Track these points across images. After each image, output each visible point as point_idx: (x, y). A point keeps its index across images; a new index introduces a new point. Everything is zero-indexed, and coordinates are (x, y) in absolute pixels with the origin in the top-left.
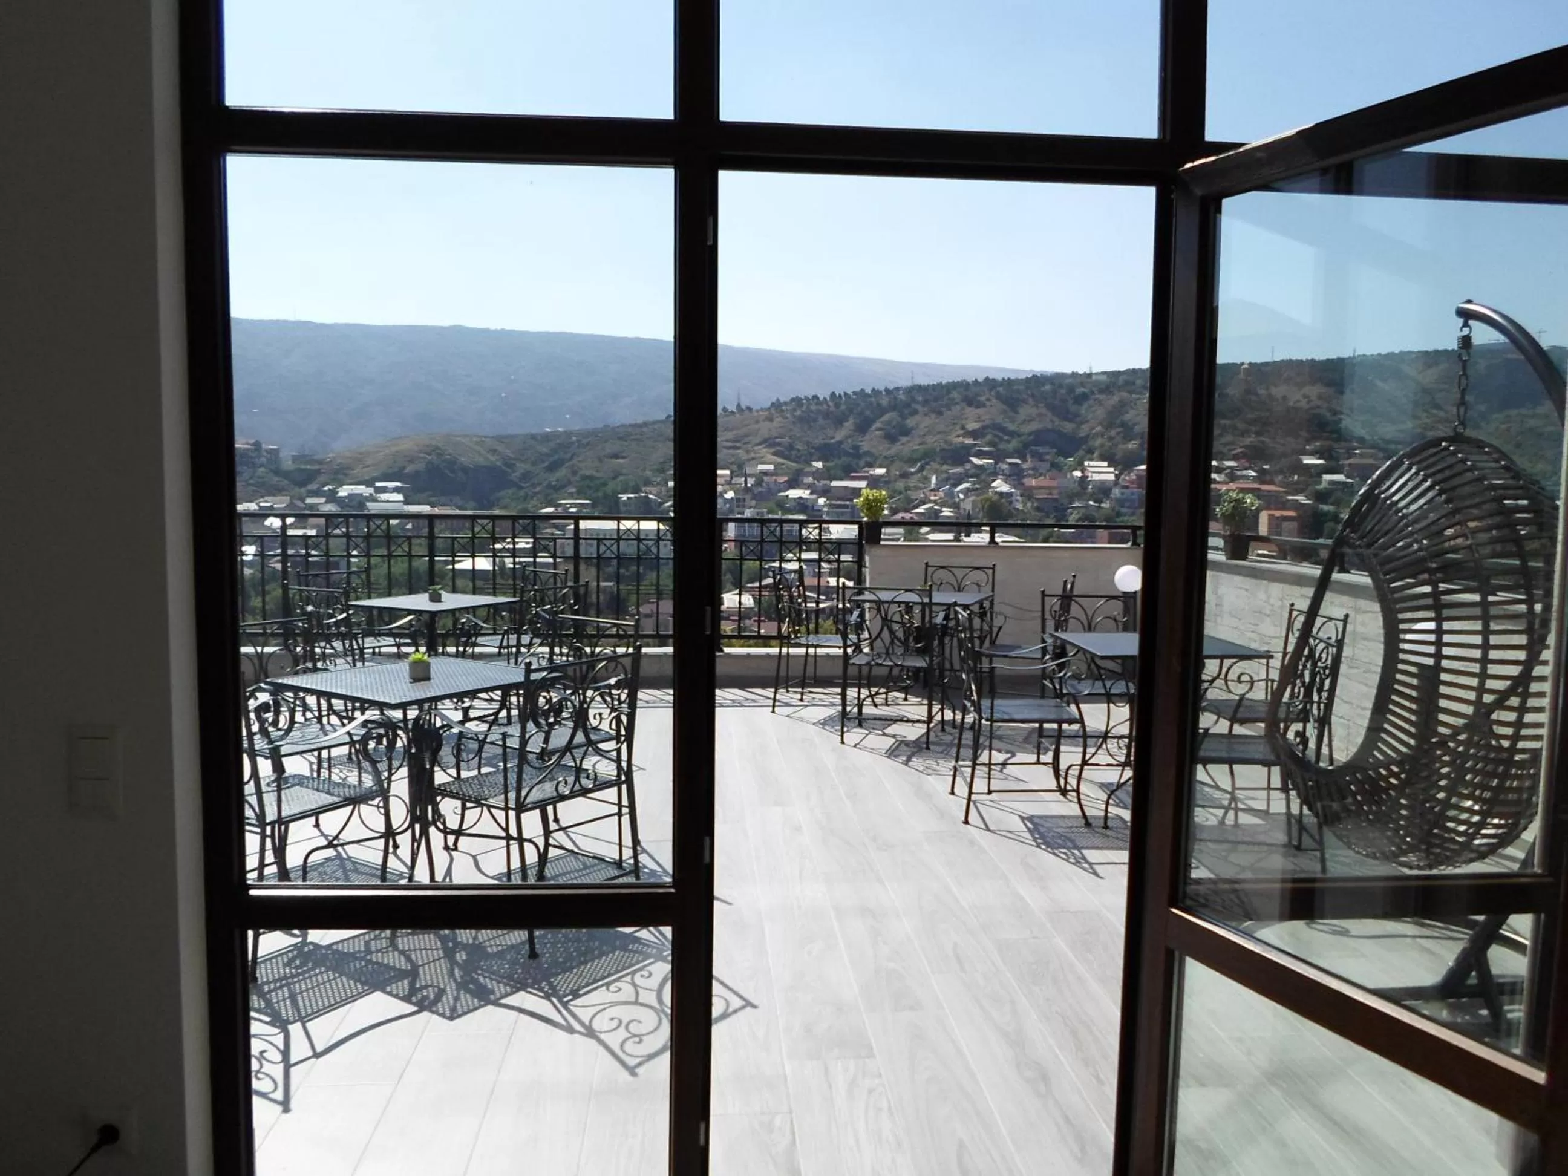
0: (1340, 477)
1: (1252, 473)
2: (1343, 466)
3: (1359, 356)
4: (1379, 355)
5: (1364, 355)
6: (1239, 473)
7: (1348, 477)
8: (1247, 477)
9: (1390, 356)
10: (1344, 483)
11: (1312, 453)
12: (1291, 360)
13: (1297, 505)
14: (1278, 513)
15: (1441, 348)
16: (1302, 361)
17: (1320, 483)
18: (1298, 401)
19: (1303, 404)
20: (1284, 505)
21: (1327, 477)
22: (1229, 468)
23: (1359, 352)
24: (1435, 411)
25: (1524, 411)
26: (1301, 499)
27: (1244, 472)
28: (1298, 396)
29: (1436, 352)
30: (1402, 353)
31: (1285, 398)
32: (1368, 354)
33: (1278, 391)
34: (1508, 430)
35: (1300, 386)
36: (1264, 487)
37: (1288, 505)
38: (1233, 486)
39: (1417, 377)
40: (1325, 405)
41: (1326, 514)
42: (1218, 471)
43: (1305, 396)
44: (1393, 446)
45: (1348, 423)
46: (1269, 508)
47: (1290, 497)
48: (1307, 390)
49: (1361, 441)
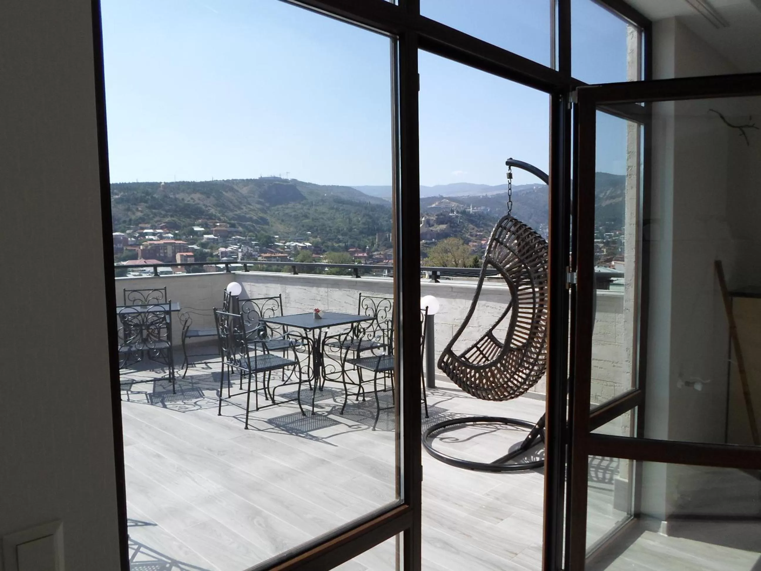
0: (212, 236)
1: (170, 235)
2: (212, 231)
3: (215, 181)
4: (223, 180)
5: (217, 180)
6: (164, 235)
7: (215, 236)
8: (168, 238)
9: (228, 181)
10: (214, 239)
11: (198, 225)
12: (184, 182)
13: (193, 250)
14: (185, 254)
15: (249, 178)
16: (189, 182)
17: (203, 239)
18: (189, 201)
19: (191, 202)
20: (187, 250)
21: (206, 236)
22: (159, 233)
23: (215, 179)
24: (249, 206)
25: (284, 206)
26: (195, 247)
27: (167, 235)
28: (189, 199)
29: (247, 180)
30: (233, 180)
31: (183, 199)
33: (180, 196)
34: (278, 214)
35: (189, 194)
36: (177, 242)
37: (189, 250)
38: (162, 242)
39: (240, 191)
40: (201, 203)
41: (207, 253)
42: (154, 234)
43: (192, 199)
44: (233, 222)
45: (212, 211)
46: (180, 252)
47: (190, 246)
48: (193, 196)
49: (219, 219)
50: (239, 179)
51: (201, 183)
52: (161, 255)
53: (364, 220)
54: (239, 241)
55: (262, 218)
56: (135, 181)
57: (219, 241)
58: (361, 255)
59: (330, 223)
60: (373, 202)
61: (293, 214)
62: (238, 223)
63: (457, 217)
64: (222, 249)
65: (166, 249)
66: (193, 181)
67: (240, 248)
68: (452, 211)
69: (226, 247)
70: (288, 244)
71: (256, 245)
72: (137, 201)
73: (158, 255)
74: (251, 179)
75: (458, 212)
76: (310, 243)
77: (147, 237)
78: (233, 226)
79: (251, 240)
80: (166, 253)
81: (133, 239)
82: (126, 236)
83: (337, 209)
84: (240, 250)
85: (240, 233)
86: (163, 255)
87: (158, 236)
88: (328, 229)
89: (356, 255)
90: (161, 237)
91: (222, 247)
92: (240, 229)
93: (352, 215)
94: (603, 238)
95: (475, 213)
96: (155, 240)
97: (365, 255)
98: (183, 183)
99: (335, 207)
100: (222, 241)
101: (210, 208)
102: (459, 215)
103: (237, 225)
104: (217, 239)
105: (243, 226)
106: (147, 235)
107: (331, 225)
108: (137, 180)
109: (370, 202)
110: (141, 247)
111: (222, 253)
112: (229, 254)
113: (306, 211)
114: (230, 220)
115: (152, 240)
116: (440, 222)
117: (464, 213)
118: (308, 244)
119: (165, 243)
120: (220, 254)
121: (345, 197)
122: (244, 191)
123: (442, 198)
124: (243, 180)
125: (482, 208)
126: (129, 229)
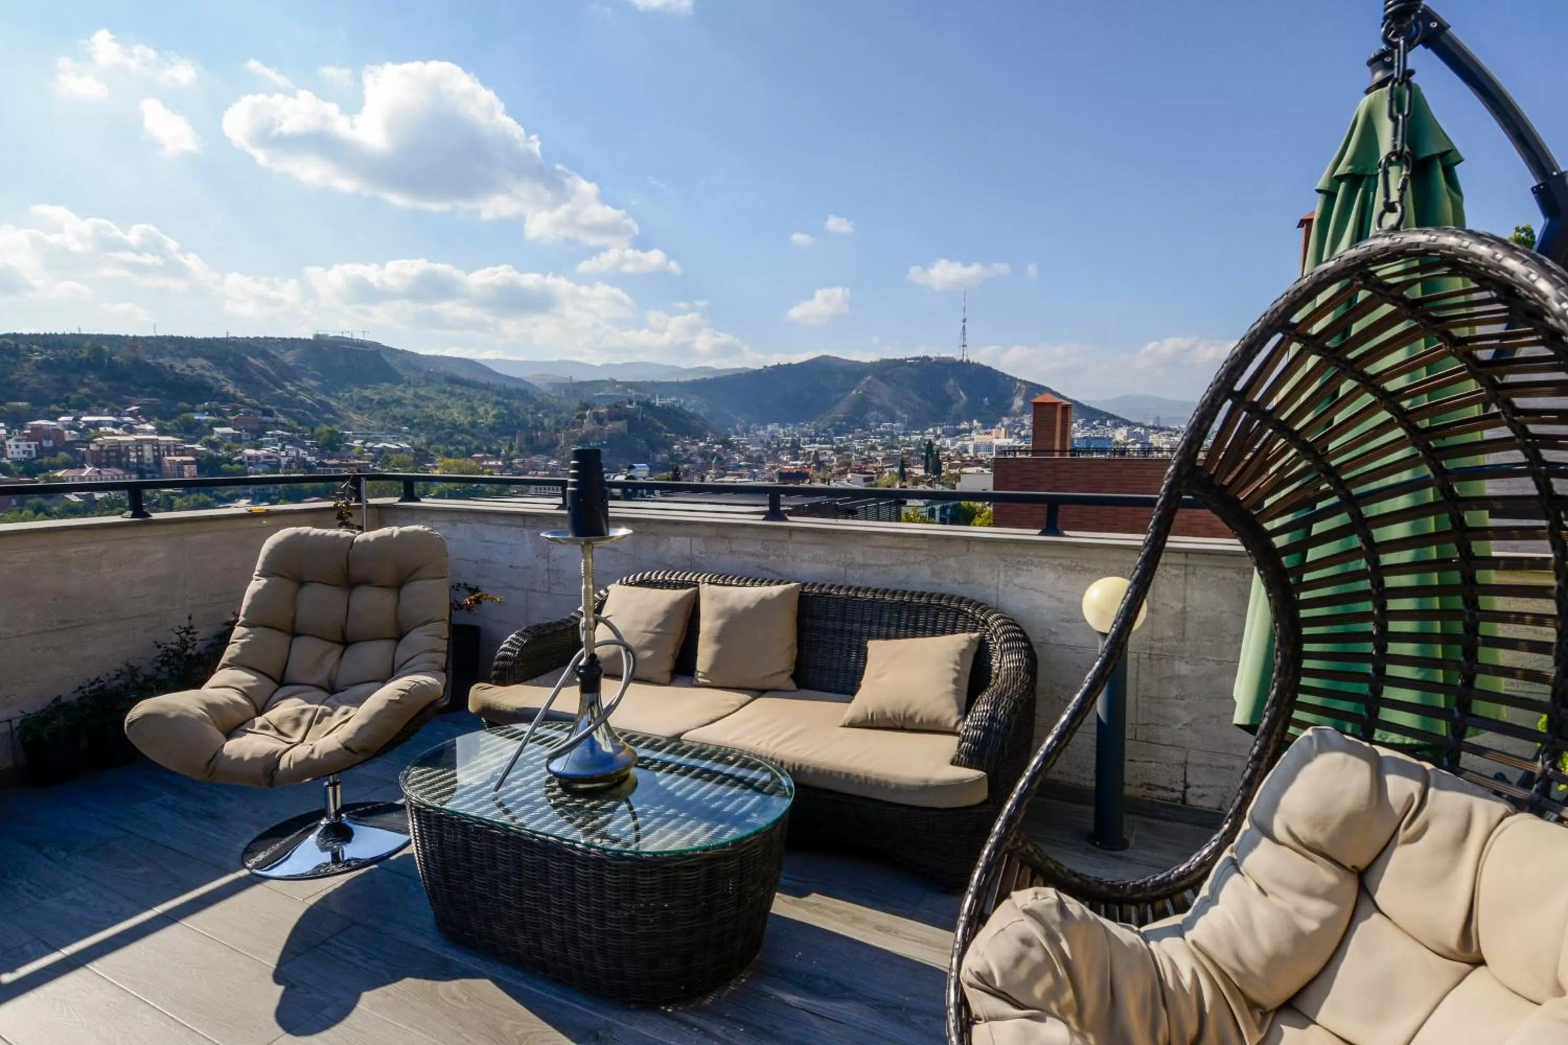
0: (229, 430)
1: (149, 427)
2: (230, 420)
3: (232, 338)
4: (248, 338)
5: (236, 338)
6: (137, 427)
7: (235, 429)
8: (145, 432)
9: (257, 339)
10: (234, 434)
11: (203, 412)
12: (172, 337)
13: (194, 453)
14: (178, 459)
15: (296, 336)
16: (182, 338)
17: (213, 433)
18: (184, 370)
19: (188, 372)
20: (183, 453)
21: (218, 430)
22: (125, 423)
23: (232, 335)
24: (297, 383)
26: (198, 447)
27: (142, 426)
28: (184, 366)
29: (292, 339)
30: (266, 339)
31: (171, 366)
32: (239, 336)
33: (166, 361)
34: (351, 397)
35: (184, 358)
36: (161, 438)
37: (187, 452)
38: (131, 438)
39: (280, 357)
40: (208, 374)
41: (219, 458)
42: (116, 425)
43: (189, 366)
44: (268, 406)
45: (230, 388)
46: (169, 455)
47: (187, 446)
48: (191, 361)
49: (242, 403)
50: (277, 336)
51: (206, 340)
52: (131, 460)
53: (495, 412)
54: (281, 439)
55: (320, 402)
56: (77, 332)
57: (244, 438)
58: (493, 463)
59: (439, 413)
60: (511, 386)
61: (376, 397)
62: (278, 410)
63: (638, 411)
64: (250, 452)
65: (142, 450)
66: (189, 336)
67: (283, 449)
68: (631, 402)
69: (257, 448)
70: (369, 444)
71: (313, 445)
72: (81, 367)
73: (124, 459)
74: (300, 339)
75: (638, 403)
76: (408, 444)
77: (102, 429)
78: (268, 413)
79: (304, 437)
80: (142, 456)
81: (73, 432)
82: (60, 427)
83: (451, 394)
84: (283, 453)
85: (284, 427)
86: (135, 460)
87: (124, 429)
88: (436, 423)
89: (485, 463)
90: (130, 430)
91: (249, 448)
92: (282, 419)
93: (476, 403)
94: (832, 443)
95: (663, 406)
96: (118, 435)
97: (500, 463)
98: (171, 339)
99: (449, 389)
100: (249, 438)
101: (224, 383)
102: (641, 408)
103: (276, 412)
104: (240, 435)
105: (287, 414)
106: (102, 426)
107: (443, 417)
108: (79, 329)
109: (504, 386)
110: (93, 447)
111: (249, 457)
112: (262, 459)
113: (399, 393)
114: (263, 404)
115: (113, 434)
116: (614, 417)
117: (647, 405)
118: (404, 445)
119: (137, 440)
120: (246, 459)
121: (464, 374)
122: (289, 358)
123: (614, 382)
124: (284, 340)
125: (674, 399)
126: (65, 413)
